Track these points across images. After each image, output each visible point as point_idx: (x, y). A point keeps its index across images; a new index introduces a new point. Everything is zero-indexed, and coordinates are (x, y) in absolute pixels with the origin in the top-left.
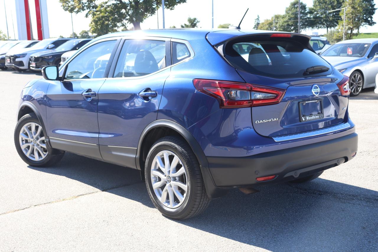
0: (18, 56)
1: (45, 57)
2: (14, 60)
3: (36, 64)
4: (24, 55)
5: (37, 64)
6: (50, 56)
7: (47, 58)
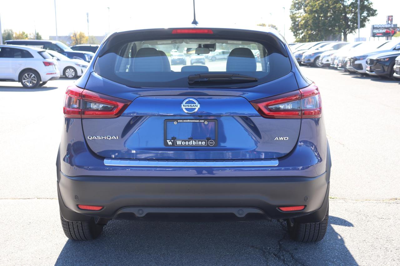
0: (358, 58)
1: (381, 59)
2: (354, 62)
3: (370, 67)
4: (364, 58)
5: (372, 68)
6: (386, 58)
7: (384, 60)
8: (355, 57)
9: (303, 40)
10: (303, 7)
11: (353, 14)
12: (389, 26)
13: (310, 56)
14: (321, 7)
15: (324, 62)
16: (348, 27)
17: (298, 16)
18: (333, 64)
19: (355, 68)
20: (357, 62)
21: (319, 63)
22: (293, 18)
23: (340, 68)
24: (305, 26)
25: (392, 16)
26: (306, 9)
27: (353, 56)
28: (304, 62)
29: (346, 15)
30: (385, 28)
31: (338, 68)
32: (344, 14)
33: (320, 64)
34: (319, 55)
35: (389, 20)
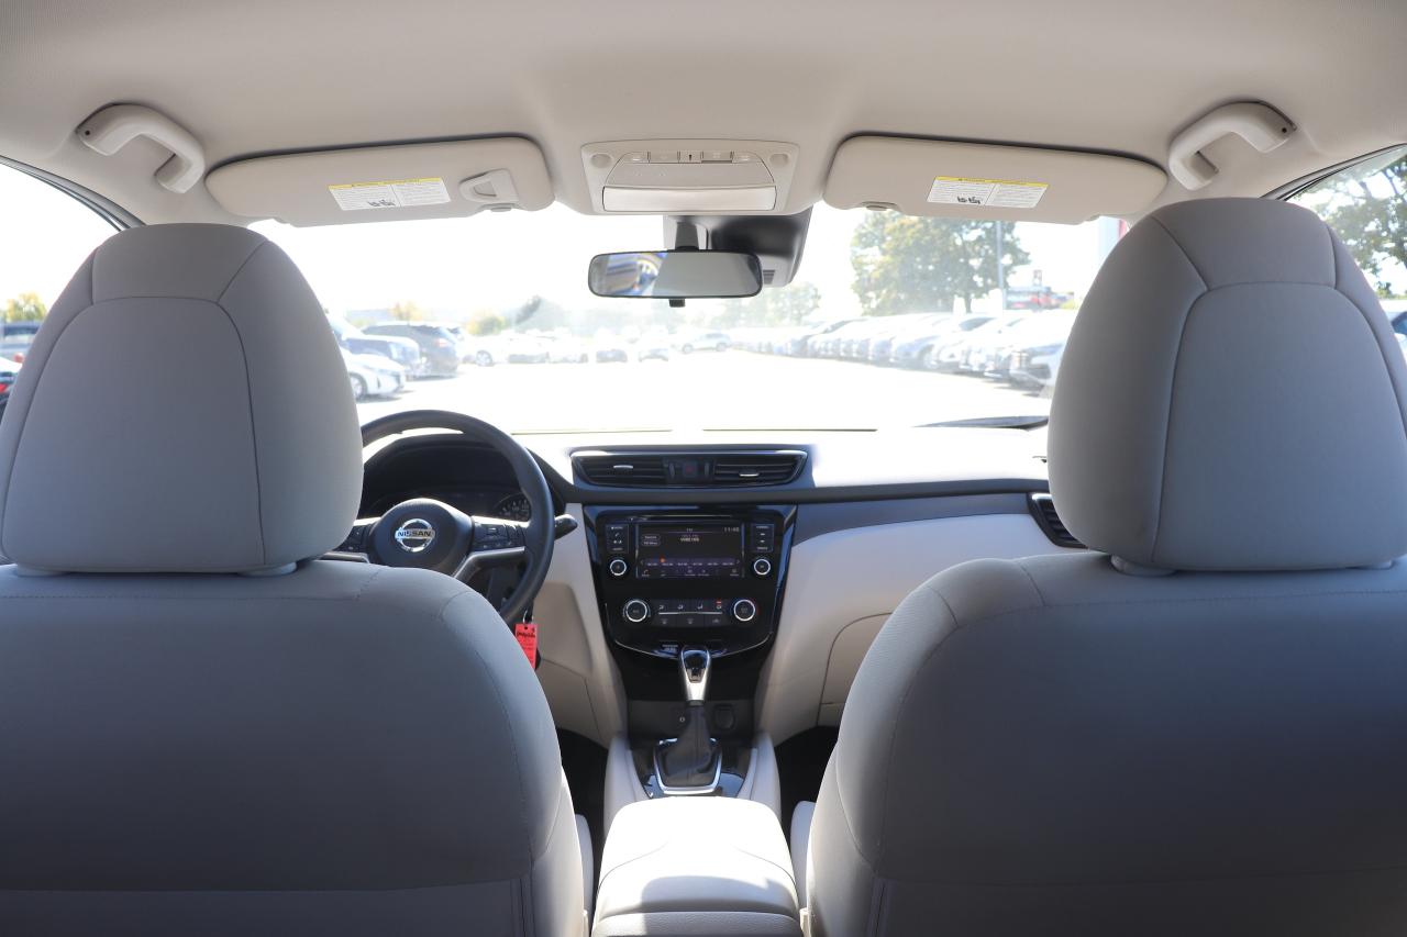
8: (1031, 349)
9: (879, 311)
10: (876, 241)
11: (981, 260)
12: (1038, 289)
13: (912, 346)
14: (917, 243)
15: (945, 358)
16: (973, 285)
17: (865, 260)
18: (967, 364)
19: (1033, 374)
20: (1036, 361)
21: (931, 359)
22: (858, 265)
23: (990, 372)
24: (884, 280)
25: (1040, 271)
26: (884, 246)
27: (1026, 347)
28: (896, 358)
29: (966, 263)
30: (1029, 293)
31: (986, 374)
32: (962, 260)
33: (933, 363)
34: (930, 343)
35: (1035, 277)
